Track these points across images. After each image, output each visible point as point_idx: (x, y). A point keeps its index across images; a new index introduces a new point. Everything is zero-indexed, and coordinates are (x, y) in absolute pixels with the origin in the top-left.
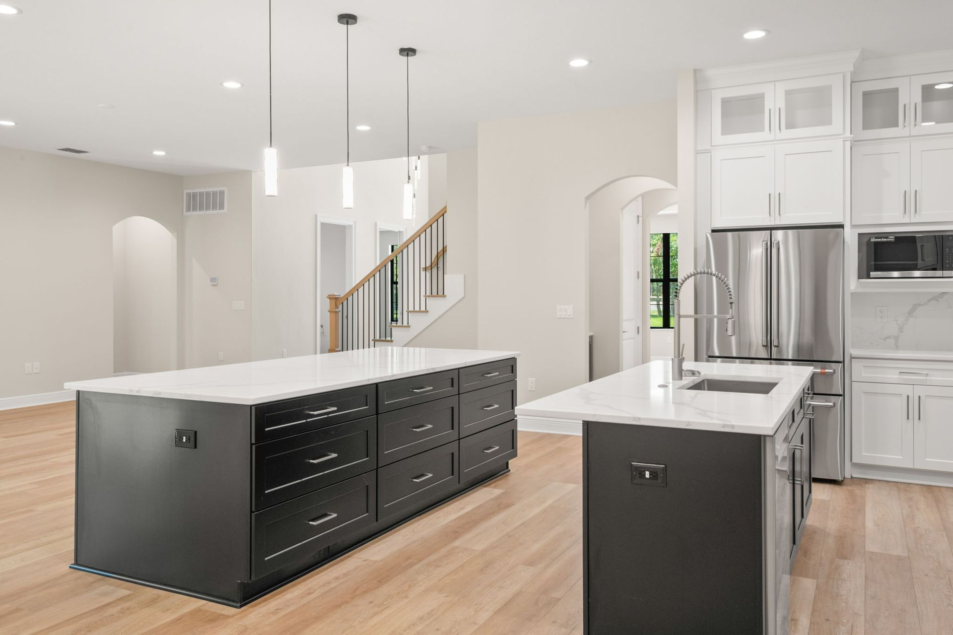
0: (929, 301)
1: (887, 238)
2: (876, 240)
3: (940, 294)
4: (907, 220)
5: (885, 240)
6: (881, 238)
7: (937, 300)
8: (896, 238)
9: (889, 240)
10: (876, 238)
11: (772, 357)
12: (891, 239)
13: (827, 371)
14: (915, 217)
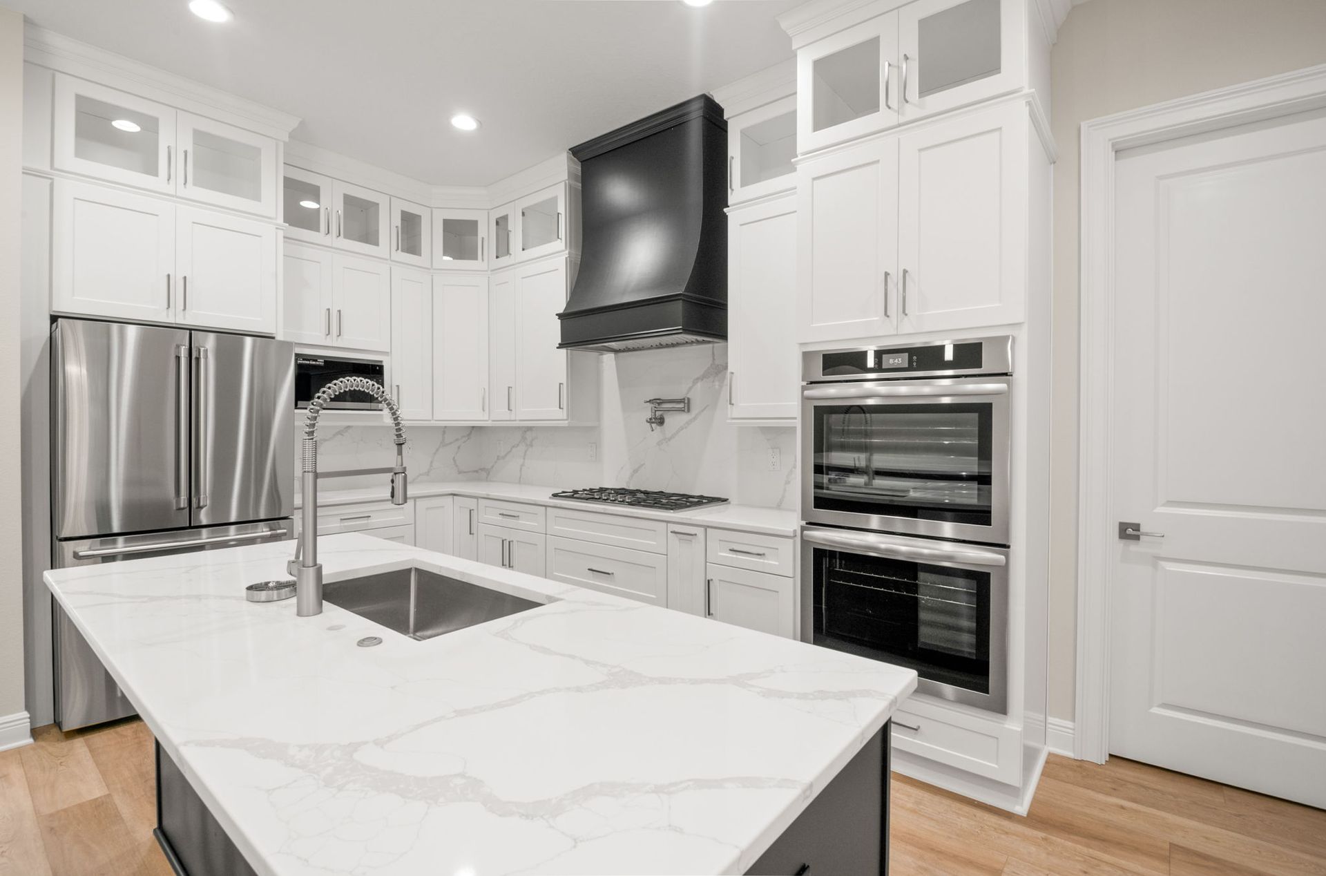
0: (334, 435)
1: (316, 361)
2: (304, 362)
3: (345, 428)
4: (328, 343)
5: (314, 363)
6: (309, 360)
7: (342, 435)
8: (325, 362)
9: (318, 363)
10: (304, 360)
11: (192, 525)
12: (321, 362)
13: (279, 531)
14: (337, 340)
